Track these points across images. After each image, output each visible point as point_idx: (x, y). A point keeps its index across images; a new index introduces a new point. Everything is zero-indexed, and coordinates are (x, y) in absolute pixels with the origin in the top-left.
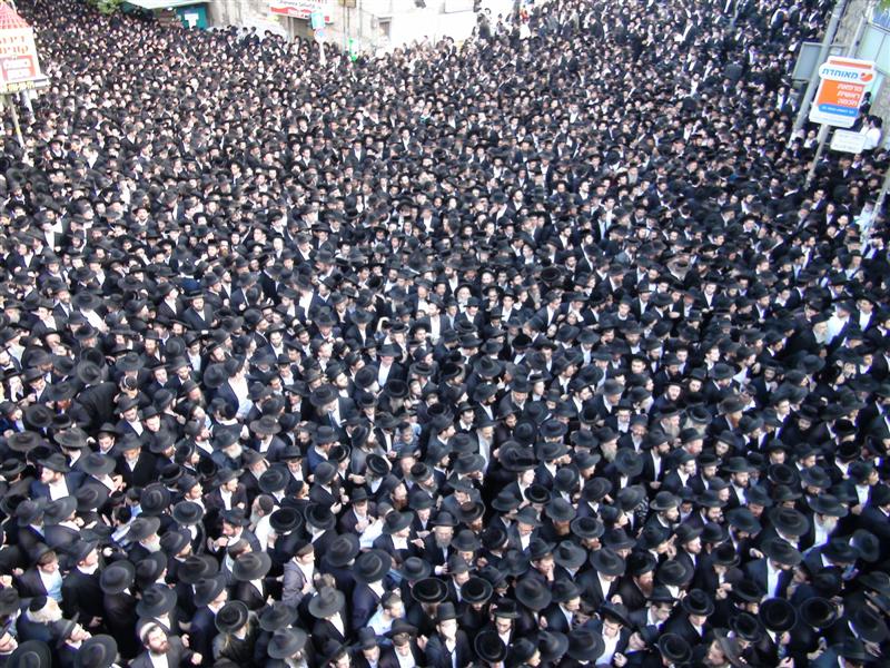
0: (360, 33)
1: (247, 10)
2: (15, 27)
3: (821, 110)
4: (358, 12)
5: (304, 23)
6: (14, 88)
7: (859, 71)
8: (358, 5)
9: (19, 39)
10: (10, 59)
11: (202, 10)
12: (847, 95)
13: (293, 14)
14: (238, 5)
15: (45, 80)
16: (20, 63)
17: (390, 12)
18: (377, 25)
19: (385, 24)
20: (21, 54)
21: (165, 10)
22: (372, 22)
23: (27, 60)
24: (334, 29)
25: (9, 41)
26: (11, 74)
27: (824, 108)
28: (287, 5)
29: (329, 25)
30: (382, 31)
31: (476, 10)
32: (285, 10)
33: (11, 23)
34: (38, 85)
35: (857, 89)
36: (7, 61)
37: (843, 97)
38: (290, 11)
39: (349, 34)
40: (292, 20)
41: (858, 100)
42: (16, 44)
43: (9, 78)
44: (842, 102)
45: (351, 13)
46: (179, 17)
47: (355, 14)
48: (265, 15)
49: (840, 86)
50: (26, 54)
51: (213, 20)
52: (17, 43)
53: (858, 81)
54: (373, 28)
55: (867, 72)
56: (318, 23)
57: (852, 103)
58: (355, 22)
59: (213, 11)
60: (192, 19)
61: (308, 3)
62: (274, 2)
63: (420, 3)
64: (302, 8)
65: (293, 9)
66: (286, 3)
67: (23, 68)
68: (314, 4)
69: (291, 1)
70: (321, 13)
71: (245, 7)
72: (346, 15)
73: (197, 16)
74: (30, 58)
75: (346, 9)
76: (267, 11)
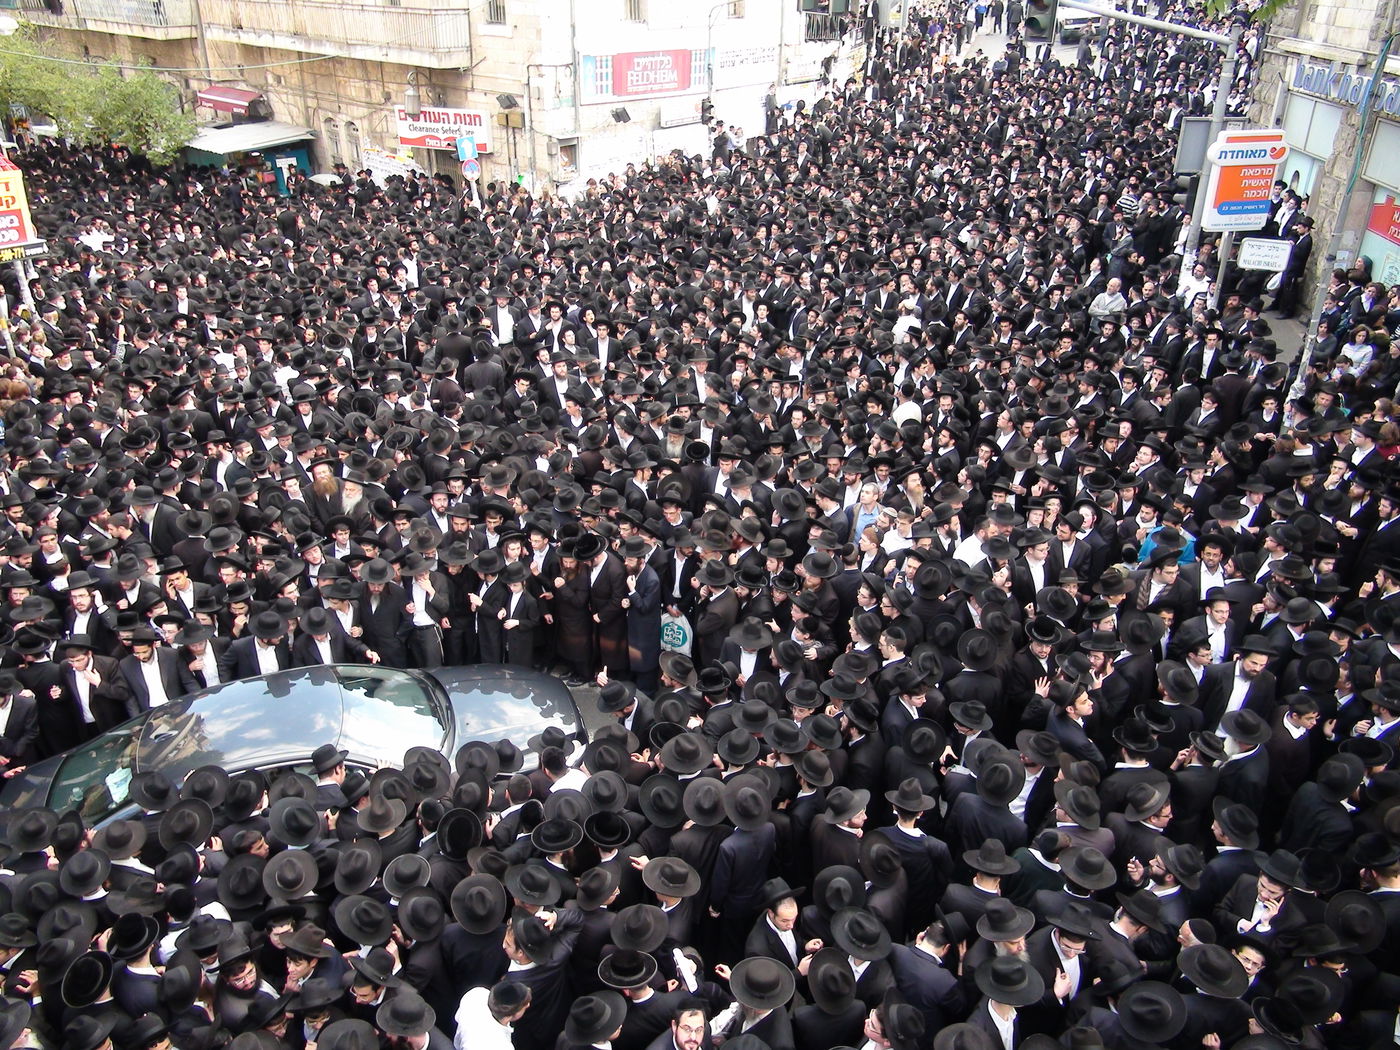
0: (533, 164)
1: (368, 146)
3: (1221, 212)
4: (528, 135)
5: (448, 157)
7: (1268, 146)
8: (527, 123)
11: (303, 152)
12: (1253, 183)
13: (432, 144)
14: (355, 141)
17: (575, 130)
18: (556, 150)
19: (569, 148)
21: (247, 155)
22: (549, 147)
23: (14, 217)
24: (495, 163)
27: (1226, 208)
28: (424, 133)
29: (484, 155)
30: (566, 159)
31: (706, 120)
32: (421, 140)
35: (1266, 171)
37: (1250, 188)
38: (428, 140)
39: (517, 167)
40: (433, 154)
44: (1250, 194)
45: (518, 136)
46: (269, 164)
47: (524, 138)
48: (394, 151)
49: (1245, 172)
50: (12, 207)
51: (320, 166)
53: (1268, 160)
54: (550, 155)
55: (1278, 145)
56: (467, 152)
57: (1262, 193)
58: (524, 149)
59: (318, 151)
60: (283, 163)
61: (455, 127)
62: (403, 129)
63: (621, 116)
64: (446, 136)
65: (433, 137)
66: (421, 129)
67: (7, 229)
68: (465, 128)
69: (429, 125)
70: (471, 140)
71: (365, 142)
72: (511, 139)
73: (293, 160)
74: (18, 213)
75: (511, 132)
76: (396, 144)
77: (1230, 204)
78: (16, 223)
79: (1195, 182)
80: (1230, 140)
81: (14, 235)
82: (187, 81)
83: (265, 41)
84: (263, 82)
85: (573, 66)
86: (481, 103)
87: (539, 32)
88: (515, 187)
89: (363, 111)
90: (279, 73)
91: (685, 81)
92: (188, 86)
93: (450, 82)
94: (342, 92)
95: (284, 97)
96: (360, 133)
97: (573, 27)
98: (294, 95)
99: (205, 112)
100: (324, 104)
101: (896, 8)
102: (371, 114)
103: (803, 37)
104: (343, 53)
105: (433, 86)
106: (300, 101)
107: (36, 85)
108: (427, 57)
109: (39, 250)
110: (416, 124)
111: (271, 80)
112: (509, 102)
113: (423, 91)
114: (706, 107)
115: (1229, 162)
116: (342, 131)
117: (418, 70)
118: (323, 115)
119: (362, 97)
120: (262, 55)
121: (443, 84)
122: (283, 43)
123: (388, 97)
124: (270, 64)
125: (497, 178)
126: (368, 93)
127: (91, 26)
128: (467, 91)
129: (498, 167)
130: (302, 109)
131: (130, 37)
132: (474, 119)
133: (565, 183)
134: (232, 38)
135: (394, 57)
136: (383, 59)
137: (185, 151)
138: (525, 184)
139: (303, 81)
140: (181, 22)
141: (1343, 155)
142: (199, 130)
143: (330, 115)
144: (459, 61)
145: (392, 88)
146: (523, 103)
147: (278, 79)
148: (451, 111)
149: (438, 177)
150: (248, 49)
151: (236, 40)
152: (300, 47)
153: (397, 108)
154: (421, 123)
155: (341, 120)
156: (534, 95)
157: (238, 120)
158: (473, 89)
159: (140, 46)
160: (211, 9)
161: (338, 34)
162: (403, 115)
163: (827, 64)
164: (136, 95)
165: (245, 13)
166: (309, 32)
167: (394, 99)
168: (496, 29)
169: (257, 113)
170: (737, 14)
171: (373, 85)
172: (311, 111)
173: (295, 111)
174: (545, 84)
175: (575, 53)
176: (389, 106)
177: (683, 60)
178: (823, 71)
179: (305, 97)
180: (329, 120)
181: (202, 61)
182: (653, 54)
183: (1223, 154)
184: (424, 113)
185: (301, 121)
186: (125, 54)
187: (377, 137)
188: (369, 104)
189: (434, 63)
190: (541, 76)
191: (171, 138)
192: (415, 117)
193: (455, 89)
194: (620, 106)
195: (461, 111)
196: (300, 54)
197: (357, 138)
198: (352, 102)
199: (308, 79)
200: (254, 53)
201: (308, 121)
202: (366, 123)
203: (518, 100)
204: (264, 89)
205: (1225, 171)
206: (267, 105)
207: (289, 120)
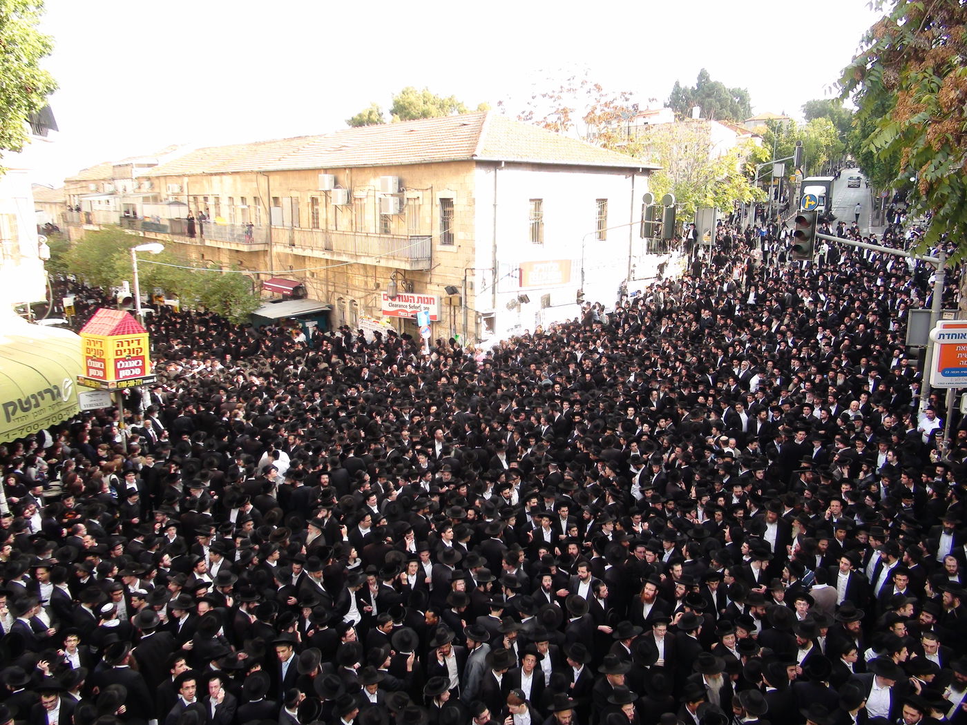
0: (465, 328)
1: (363, 315)
2: (134, 333)
3: (944, 375)
4: (462, 311)
5: (412, 322)
6: (124, 384)
8: (463, 303)
9: (136, 342)
10: (124, 360)
11: (323, 317)
13: (402, 314)
14: (354, 312)
15: (152, 378)
16: (134, 363)
17: (494, 308)
18: (481, 320)
19: (490, 322)
20: (135, 355)
21: (289, 319)
22: (476, 319)
23: (140, 361)
24: (441, 327)
25: (125, 344)
26: (122, 373)
27: (948, 372)
28: (398, 308)
29: (435, 323)
30: (487, 326)
31: (579, 302)
32: (396, 312)
33: (131, 329)
34: (144, 382)
36: (121, 362)
38: (400, 312)
39: (455, 330)
40: (402, 321)
42: (131, 347)
43: (121, 377)
45: (457, 311)
46: (301, 325)
47: (460, 312)
48: (379, 318)
49: (959, 348)
50: (140, 355)
52: (134, 345)
54: (477, 324)
56: (423, 321)
58: (460, 319)
60: (311, 325)
61: (417, 305)
62: (385, 305)
63: (524, 299)
64: (411, 310)
65: (403, 311)
66: (396, 306)
67: (134, 368)
68: (423, 305)
69: (401, 303)
70: (426, 313)
71: (361, 313)
72: (452, 313)
73: (316, 323)
74: (142, 358)
75: (452, 308)
76: (380, 314)
77: (950, 370)
78: (140, 364)
79: (923, 352)
80: (945, 326)
81: (138, 371)
82: (258, 274)
83: (307, 253)
84: (303, 276)
85: (495, 271)
86: (435, 291)
87: (474, 250)
88: (452, 341)
89: (362, 294)
90: (313, 269)
91: (567, 278)
92: (258, 277)
93: (417, 278)
94: (350, 282)
95: (315, 285)
96: (358, 307)
97: (495, 246)
98: (321, 284)
99: (267, 293)
100: (339, 289)
101: (707, 233)
102: (366, 296)
103: (645, 251)
104: (352, 261)
105: (405, 281)
106: (324, 288)
107: (170, 277)
108: (403, 263)
109: (151, 381)
110: (394, 303)
111: (308, 275)
112: (452, 290)
113: (399, 283)
114: (580, 294)
115: (946, 341)
116: (347, 306)
117: (397, 271)
118: (337, 296)
119: (362, 285)
120: (304, 260)
121: (412, 281)
122: (318, 254)
123: (378, 286)
124: (310, 267)
125: (442, 336)
126: (366, 283)
127: (208, 243)
128: (427, 283)
129: (443, 330)
130: (325, 291)
131: (230, 250)
132: (430, 301)
133: (485, 341)
134: (288, 251)
135: (383, 263)
136: (377, 264)
137: (253, 316)
138: (459, 341)
139: (327, 276)
140: (260, 241)
142: (261, 303)
143: (342, 296)
144: (423, 266)
145: (381, 281)
146: (462, 291)
147: (313, 274)
148: (416, 296)
149: (404, 335)
150: (297, 257)
151: (290, 252)
152: (328, 256)
153: (382, 293)
154: (397, 302)
155: (348, 299)
156: (469, 286)
157: (286, 298)
158: (431, 283)
159: (235, 255)
160: (278, 235)
161: (351, 249)
162: (386, 297)
163: (661, 267)
164: (227, 284)
165: (298, 238)
166: (334, 248)
167: (381, 287)
168: (448, 248)
169: (298, 293)
170: (601, 237)
171: (369, 279)
172: (330, 293)
173: (320, 293)
174: (477, 280)
175: (495, 261)
176: (378, 292)
177: (566, 265)
178: (658, 272)
179: (327, 285)
180: (340, 299)
181: (269, 263)
182: (546, 262)
183: (941, 336)
184: (399, 296)
185: (324, 299)
186: (225, 259)
187: (369, 309)
188: (366, 290)
189: (408, 267)
190: (474, 275)
191: (244, 309)
192: (393, 298)
193: (420, 282)
194: (524, 293)
195: (422, 296)
196: (327, 260)
197: (356, 310)
198: (356, 288)
199: (331, 275)
200: (301, 259)
201: (327, 299)
202: (363, 301)
203: (459, 289)
204: (304, 279)
205: (944, 347)
206: (304, 289)
207: (316, 299)
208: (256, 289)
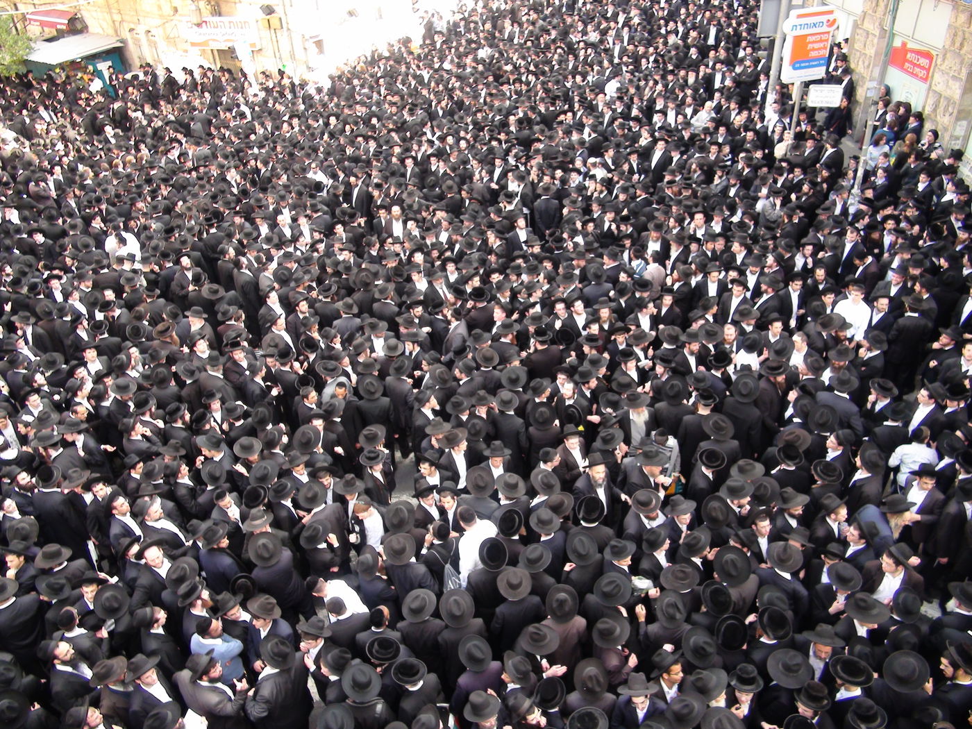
0: (292, 56)
3: (795, 69)
4: (286, 34)
5: (230, 53)
7: (824, 18)
8: (285, 25)
11: (116, 56)
12: (816, 46)
13: (215, 46)
14: (153, 45)
17: (320, 28)
18: (309, 44)
19: (319, 42)
21: (73, 62)
22: (303, 44)
24: (264, 56)
27: (797, 65)
28: (207, 38)
29: (256, 52)
30: (317, 50)
32: (205, 43)
35: (824, 37)
37: (814, 49)
38: (211, 43)
39: (280, 58)
40: (216, 53)
41: (825, 48)
44: (813, 54)
45: (278, 34)
46: (91, 68)
47: (283, 36)
48: (186, 51)
49: (810, 39)
51: (130, 65)
53: (825, 29)
54: (305, 49)
55: (831, 17)
56: (243, 52)
57: (822, 52)
58: (285, 45)
59: (127, 54)
60: (103, 66)
61: (231, 31)
62: (191, 35)
63: (353, 13)
64: (224, 38)
65: (214, 40)
66: (205, 34)
68: (238, 31)
69: (210, 31)
70: (244, 40)
71: (162, 45)
72: (274, 38)
73: (110, 63)
75: (273, 31)
76: (188, 46)
77: (800, 62)
79: (772, 42)
82: (15, 6)
84: (76, 3)
86: (248, 12)
88: (281, 73)
89: (157, 22)
92: (17, 9)
94: (139, 7)
95: (94, 14)
96: (160, 39)
98: (102, 12)
99: (35, 30)
100: (126, 18)
102: (164, 24)
106: (108, 17)
110: (201, 31)
112: (269, 10)
113: (202, 5)
116: (143, 37)
118: (127, 26)
119: (155, 10)
123: (175, 10)
126: (160, 8)
129: (267, 60)
130: (111, 23)
132: (245, 24)
133: (318, 68)
137: (26, 62)
138: (288, 72)
141: (870, 12)
142: (33, 45)
143: (132, 26)
145: (178, 3)
146: (279, 10)
148: (225, 20)
149: (222, 69)
153: (184, 19)
154: (204, 30)
155: (141, 30)
156: (287, 4)
157: (60, 35)
162: (189, 24)
167: (180, 12)
169: (75, 26)
172: (117, 24)
173: (104, 24)
176: (177, 17)
179: (111, 13)
180: (131, 30)
184: (206, 22)
185: (111, 32)
187: (172, 42)
188: (161, 16)
191: (13, 55)
192: (199, 25)
193: (226, 2)
194: (351, 6)
195: (234, 19)
197: (155, 43)
198: (148, 15)
201: (116, 31)
202: (161, 31)
203: (275, 8)
204: (78, 7)
205: (796, 38)
206: (82, 20)
207: (101, 32)
208: (18, 26)
